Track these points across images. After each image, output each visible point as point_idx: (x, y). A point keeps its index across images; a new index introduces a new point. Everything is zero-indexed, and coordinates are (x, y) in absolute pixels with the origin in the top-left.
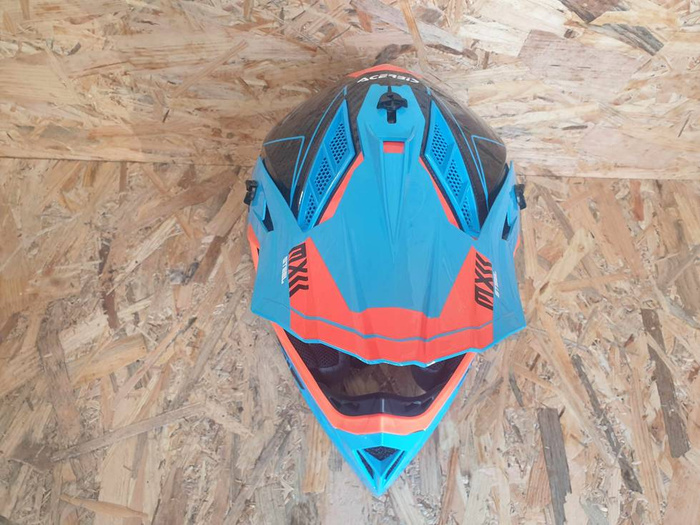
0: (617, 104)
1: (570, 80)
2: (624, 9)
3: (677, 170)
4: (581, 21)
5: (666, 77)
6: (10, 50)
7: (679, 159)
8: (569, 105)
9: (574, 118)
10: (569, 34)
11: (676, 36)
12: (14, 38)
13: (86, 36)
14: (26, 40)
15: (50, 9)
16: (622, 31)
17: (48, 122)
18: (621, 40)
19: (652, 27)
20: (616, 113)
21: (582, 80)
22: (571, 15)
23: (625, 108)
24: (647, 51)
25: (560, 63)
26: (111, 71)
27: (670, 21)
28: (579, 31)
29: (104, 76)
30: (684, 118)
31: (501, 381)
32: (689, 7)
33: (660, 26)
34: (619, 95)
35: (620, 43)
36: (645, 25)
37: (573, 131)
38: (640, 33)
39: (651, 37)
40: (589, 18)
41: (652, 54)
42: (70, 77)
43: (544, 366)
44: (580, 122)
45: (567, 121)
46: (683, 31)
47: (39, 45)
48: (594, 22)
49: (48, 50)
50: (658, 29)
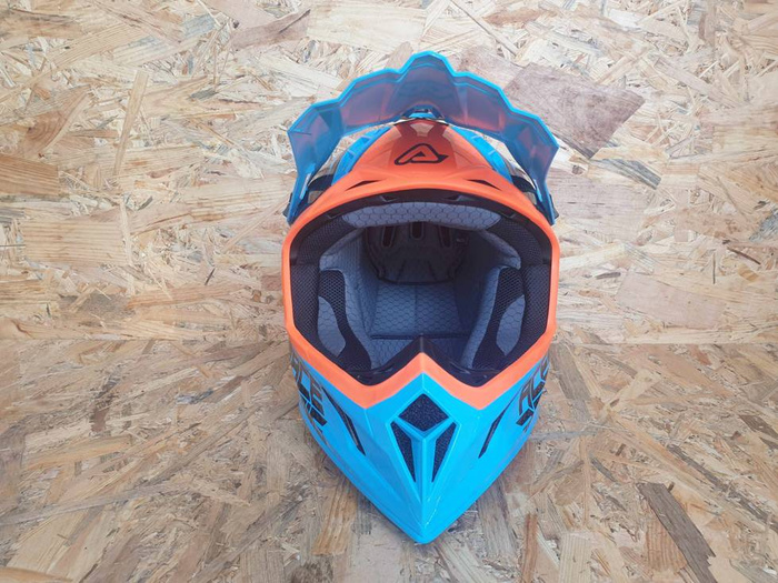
0: (641, 245)
1: (589, 218)
2: (615, 146)
3: (730, 328)
4: (583, 157)
5: (675, 212)
6: (89, 207)
7: (725, 313)
8: (596, 248)
9: (605, 263)
10: (576, 170)
11: (667, 169)
12: (97, 195)
13: (160, 189)
14: (107, 195)
15: (138, 164)
16: (621, 165)
17: (90, 291)
18: (623, 174)
19: (644, 161)
20: (643, 256)
21: (599, 217)
22: (572, 151)
23: (649, 248)
24: (648, 184)
25: (576, 200)
26: (170, 225)
27: (657, 155)
28: (585, 167)
29: (163, 231)
30: (710, 258)
31: (582, 463)
32: (668, 141)
33: (651, 160)
34: (640, 234)
35: (621, 177)
36: (637, 159)
37: (608, 280)
38: (636, 167)
39: (647, 171)
40: (589, 154)
41: (655, 188)
42: (131, 234)
43: (633, 452)
44: (612, 268)
45: (599, 267)
46: (671, 164)
47: (115, 201)
48: (594, 158)
49: (122, 205)
50: (650, 163)
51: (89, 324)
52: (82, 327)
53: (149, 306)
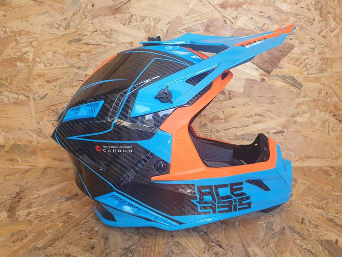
0: (294, 117)
1: (269, 104)
2: (281, 68)
3: (337, 158)
4: (266, 74)
5: (310, 101)
6: (13, 98)
7: (335, 151)
8: (272, 119)
9: (277, 126)
10: (263, 80)
11: (307, 80)
12: (18, 92)
13: (51, 89)
14: (23, 92)
15: (41, 76)
16: (284, 78)
17: (13, 142)
18: (285, 82)
19: (295, 76)
20: (295, 122)
21: (274, 103)
22: (261, 71)
23: (298, 119)
24: (297, 87)
25: (262, 95)
26: (57, 108)
27: (301, 73)
28: (267, 78)
29: (53, 111)
30: (327, 124)
31: (284, 229)
32: (306, 67)
33: (299, 75)
34: (293, 112)
35: (284, 84)
36: (292, 75)
37: (279, 135)
38: (291, 79)
39: (296, 81)
40: (269, 72)
41: (300, 89)
42: (36, 112)
43: (310, 222)
44: (280, 128)
45: (274, 128)
46: (308, 77)
47: (28, 95)
48: (271, 74)
49: (31, 98)
50: (298, 77)
51: (11, 160)
52: (8, 162)
53: (44, 150)
